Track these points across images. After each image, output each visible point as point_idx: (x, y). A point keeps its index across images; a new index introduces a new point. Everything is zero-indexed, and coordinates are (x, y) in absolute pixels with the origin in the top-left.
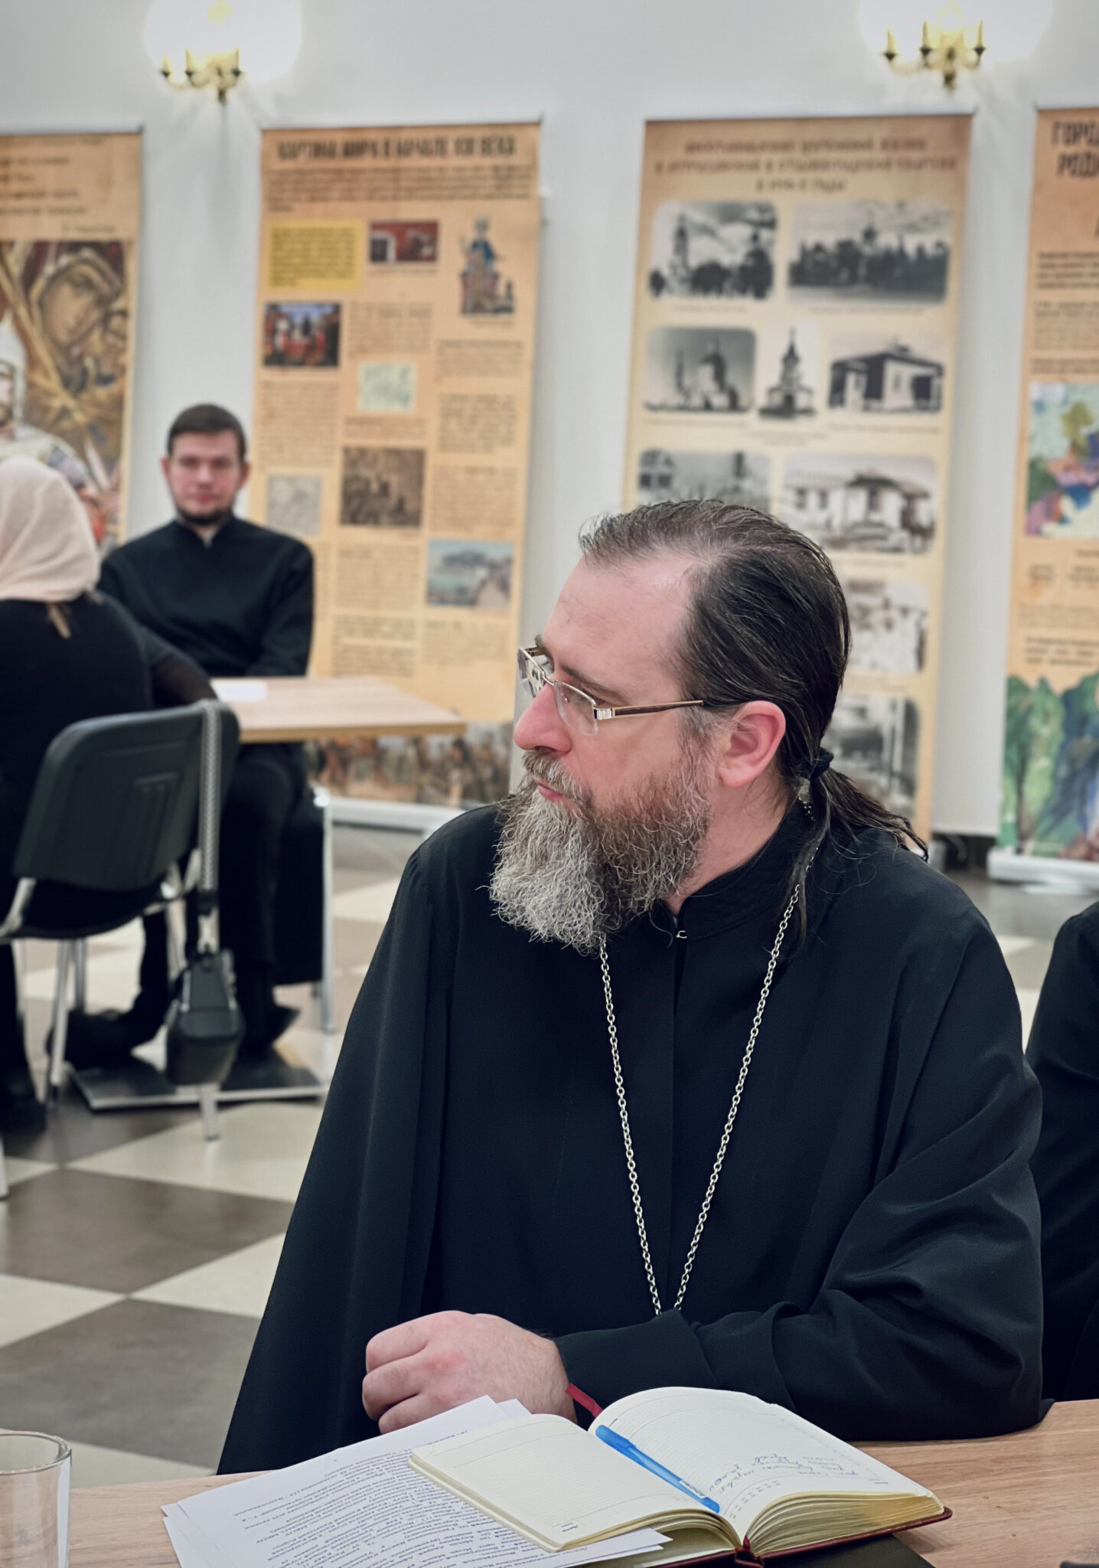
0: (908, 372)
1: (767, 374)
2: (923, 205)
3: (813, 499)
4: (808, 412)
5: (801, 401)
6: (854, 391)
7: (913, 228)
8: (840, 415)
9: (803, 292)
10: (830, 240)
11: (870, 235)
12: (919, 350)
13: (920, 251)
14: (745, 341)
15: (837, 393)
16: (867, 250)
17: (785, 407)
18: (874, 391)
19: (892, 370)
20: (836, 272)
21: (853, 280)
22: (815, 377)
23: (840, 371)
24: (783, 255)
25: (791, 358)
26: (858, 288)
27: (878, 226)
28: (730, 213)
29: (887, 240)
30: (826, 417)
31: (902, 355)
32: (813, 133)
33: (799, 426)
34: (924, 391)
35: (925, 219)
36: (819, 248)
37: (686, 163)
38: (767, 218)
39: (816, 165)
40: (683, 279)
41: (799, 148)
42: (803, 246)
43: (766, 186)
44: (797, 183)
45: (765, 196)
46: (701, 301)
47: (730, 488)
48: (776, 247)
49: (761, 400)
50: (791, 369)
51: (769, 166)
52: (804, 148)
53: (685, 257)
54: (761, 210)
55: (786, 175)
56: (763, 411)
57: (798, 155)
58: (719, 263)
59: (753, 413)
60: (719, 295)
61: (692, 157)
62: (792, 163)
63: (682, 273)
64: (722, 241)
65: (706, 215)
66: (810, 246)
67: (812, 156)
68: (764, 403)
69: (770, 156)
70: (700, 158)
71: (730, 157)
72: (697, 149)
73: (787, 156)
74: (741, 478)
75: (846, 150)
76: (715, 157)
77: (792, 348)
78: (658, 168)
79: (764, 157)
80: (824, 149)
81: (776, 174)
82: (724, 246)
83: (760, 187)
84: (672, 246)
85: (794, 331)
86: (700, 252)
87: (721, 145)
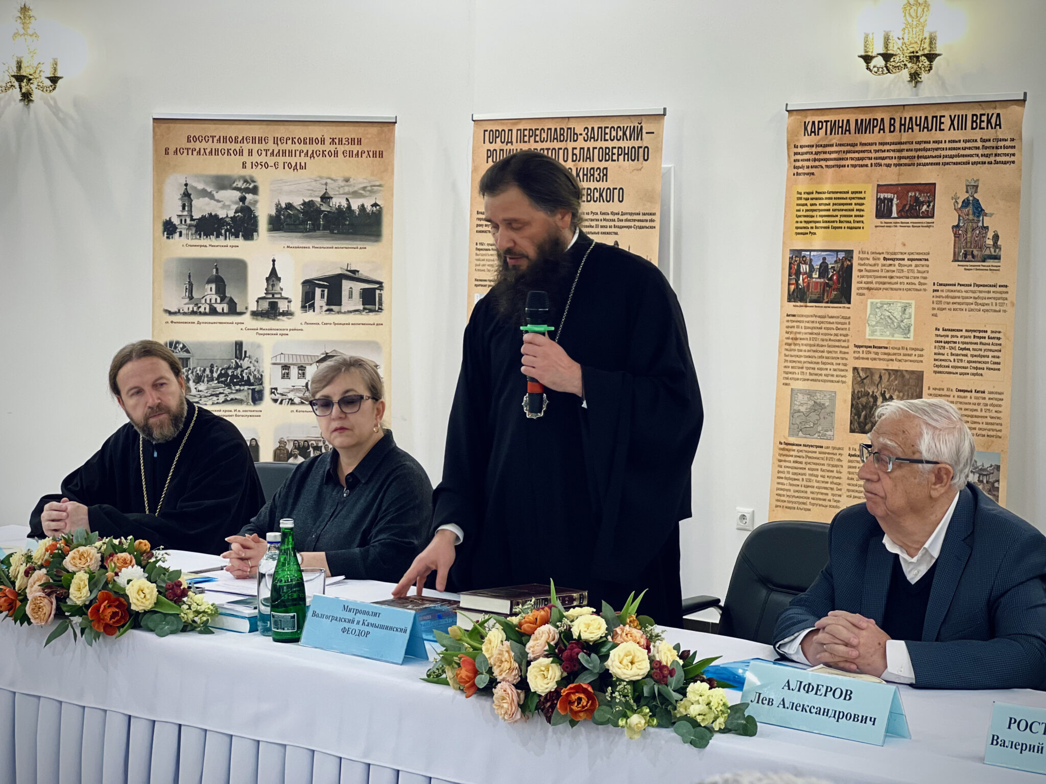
0: (358, 287)
1: (256, 288)
2: (363, 180)
3: (294, 371)
4: (287, 314)
5: (282, 306)
6: (320, 299)
7: (356, 194)
8: (310, 315)
9: (277, 234)
10: (297, 202)
11: (325, 198)
12: (364, 273)
13: (363, 208)
15: (308, 301)
16: (324, 208)
17: (271, 311)
18: (334, 299)
19: (346, 285)
20: (304, 222)
21: (315, 228)
22: (291, 290)
23: (309, 286)
25: (273, 277)
26: (318, 233)
27: (331, 193)
28: (224, 183)
29: (338, 201)
30: (300, 317)
31: (353, 276)
32: (280, 131)
33: (282, 323)
34: (370, 299)
35: (364, 189)
36: (289, 206)
37: (188, 149)
38: (251, 186)
39: (284, 152)
40: (190, 226)
41: (271, 141)
42: (278, 205)
43: (248, 165)
44: (271, 163)
45: (247, 172)
46: (204, 241)
47: (233, 365)
48: (259, 205)
49: (253, 307)
50: (273, 285)
51: (250, 153)
52: (276, 141)
53: (190, 211)
54: (246, 181)
55: (263, 159)
56: (255, 314)
57: (271, 146)
58: (216, 216)
59: (247, 316)
60: (218, 237)
61: (191, 145)
62: (266, 151)
63: (188, 222)
64: (218, 201)
65: (206, 183)
66: (284, 206)
67: (282, 147)
68: (255, 309)
69: (251, 146)
70: (198, 145)
71: (220, 146)
72: (196, 139)
73: (263, 146)
74: (241, 359)
75: (305, 143)
76: (209, 146)
77: (274, 272)
78: (167, 152)
79: (246, 147)
80: (290, 142)
81: (255, 158)
82: (220, 204)
83: (244, 165)
84: (180, 203)
85: (274, 261)
86: (202, 207)
87: (213, 137)
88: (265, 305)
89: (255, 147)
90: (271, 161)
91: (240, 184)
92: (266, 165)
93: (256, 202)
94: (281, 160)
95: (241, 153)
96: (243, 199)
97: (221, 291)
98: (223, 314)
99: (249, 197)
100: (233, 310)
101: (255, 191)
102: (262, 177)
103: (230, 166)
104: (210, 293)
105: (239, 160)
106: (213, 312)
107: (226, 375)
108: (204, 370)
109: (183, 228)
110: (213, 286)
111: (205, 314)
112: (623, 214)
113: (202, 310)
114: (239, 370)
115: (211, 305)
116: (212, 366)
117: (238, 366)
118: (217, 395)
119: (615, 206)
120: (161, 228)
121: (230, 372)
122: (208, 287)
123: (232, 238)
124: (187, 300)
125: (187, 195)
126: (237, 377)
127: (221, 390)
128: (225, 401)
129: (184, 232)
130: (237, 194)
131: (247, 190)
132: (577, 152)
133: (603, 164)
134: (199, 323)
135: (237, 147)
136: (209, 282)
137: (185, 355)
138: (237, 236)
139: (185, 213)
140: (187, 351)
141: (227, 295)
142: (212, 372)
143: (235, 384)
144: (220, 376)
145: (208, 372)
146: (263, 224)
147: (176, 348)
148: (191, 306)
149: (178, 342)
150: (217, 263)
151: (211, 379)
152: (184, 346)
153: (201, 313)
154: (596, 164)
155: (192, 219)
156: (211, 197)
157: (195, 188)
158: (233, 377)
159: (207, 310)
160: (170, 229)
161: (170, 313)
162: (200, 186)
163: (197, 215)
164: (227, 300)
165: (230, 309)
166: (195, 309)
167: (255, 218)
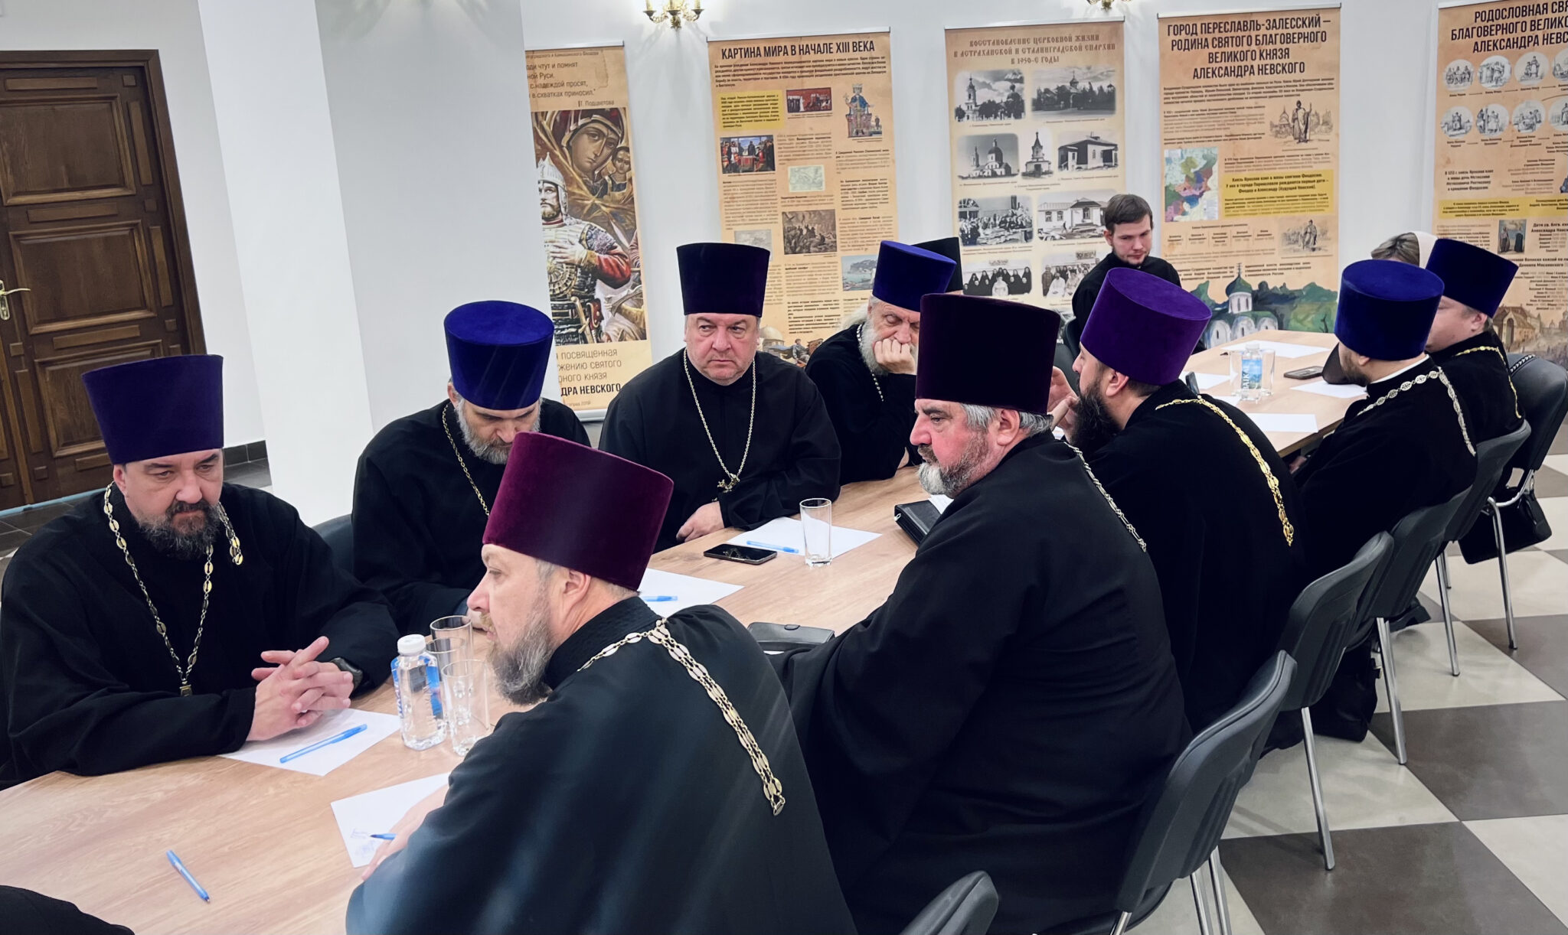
0: (1099, 149)
1: (1025, 154)
2: (1101, 67)
3: (1054, 215)
4: (1048, 173)
5: (1044, 167)
6: (1072, 162)
7: (1096, 79)
8: (1065, 173)
9: (1039, 113)
10: (1053, 88)
11: (1074, 83)
12: (1103, 139)
13: (1101, 89)
14: (1012, 140)
15: (1063, 162)
16: (1073, 91)
17: (1037, 172)
18: (1082, 160)
19: (1091, 148)
20: (1058, 103)
21: (1067, 106)
22: (1051, 154)
23: (1064, 151)
24: (1028, 96)
25: (1037, 146)
26: (1069, 110)
27: (1078, 79)
28: (998, 76)
29: (1083, 85)
30: (1058, 174)
31: (1095, 141)
32: (1039, 34)
33: (1045, 180)
34: (1108, 158)
35: (1102, 74)
36: (1047, 91)
37: (971, 52)
38: (1018, 77)
39: (1042, 50)
40: (975, 111)
41: (1032, 41)
42: (1039, 91)
43: (1016, 61)
44: (1032, 59)
45: (1016, 67)
46: (985, 121)
47: (1010, 214)
48: (1024, 92)
49: (1023, 169)
50: (1037, 152)
51: (1017, 51)
52: (1035, 41)
53: (975, 99)
54: (1015, 74)
55: (1027, 55)
56: (1024, 175)
57: (1032, 45)
58: (994, 102)
59: (1019, 176)
60: (995, 117)
61: (974, 48)
62: (1029, 49)
63: (974, 108)
64: (995, 90)
65: (985, 77)
66: (1043, 91)
67: (1040, 45)
68: (1024, 171)
69: (1017, 46)
70: (978, 48)
71: (995, 47)
72: (976, 43)
73: (1026, 46)
74: (1015, 209)
75: (1057, 41)
76: (987, 48)
77: (1037, 141)
78: (956, 54)
79: (1013, 47)
80: (1046, 41)
81: (1021, 55)
82: (996, 93)
83: (1013, 62)
84: (967, 94)
85: (1037, 133)
86: (983, 96)
87: (989, 41)
88: (1032, 168)
89: (1021, 47)
90: (1032, 56)
91: (1010, 76)
92: (1029, 60)
93: (1022, 89)
94: (1040, 55)
95: (1010, 52)
96: (1013, 88)
97: (999, 159)
98: (1001, 176)
99: (1017, 85)
100: (1009, 173)
101: (1021, 80)
102: (1026, 70)
103: (1002, 63)
104: (991, 161)
105: (1009, 57)
106: (994, 175)
107: (1005, 222)
108: (989, 219)
109: (969, 113)
110: (994, 155)
111: (988, 177)
112: (1304, 81)
113: (986, 174)
114: (1015, 217)
115: (992, 170)
116: (995, 216)
117: (1013, 215)
118: (999, 237)
119: (1297, 75)
120: (953, 114)
121: (1008, 219)
122: (990, 156)
123: (1006, 118)
124: (975, 168)
125: (972, 87)
126: (1013, 222)
127: (1002, 233)
128: (1006, 241)
129: (971, 116)
130: (1009, 84)
131: (1016, 81)
132: (1260, 38)
133: (1285, 46)
134: (984, 184)
135: (1007, 47)
136: (990, 152)
137: (974, 209)
138: (1010, 117)
139: (971, 101)
140: (977, 206)
141: (1004, 161)
142: (995, 220)
143: (1012, 228)
144: (1001, 222)
145: (992, 220)
146: (1028, 106)
147: (968, 203)
148: (978, 172)
149: (969, 200)
150: (996, 138)
151: (994, 226)
152: (974, 202)
153: (985, 177)
154: (1278, 46)
155: (976, 106)
156: (989, 86)
157: (977, 82)
158: (1011, 223)
159: (990, 174)
160: (960, 114)
161: (963, 178)
162: (981, 80)
163: (979, 103)
164: (1003, 166)
165: (1006, 172)
166: (981, 174)
167: (1023, 101)
